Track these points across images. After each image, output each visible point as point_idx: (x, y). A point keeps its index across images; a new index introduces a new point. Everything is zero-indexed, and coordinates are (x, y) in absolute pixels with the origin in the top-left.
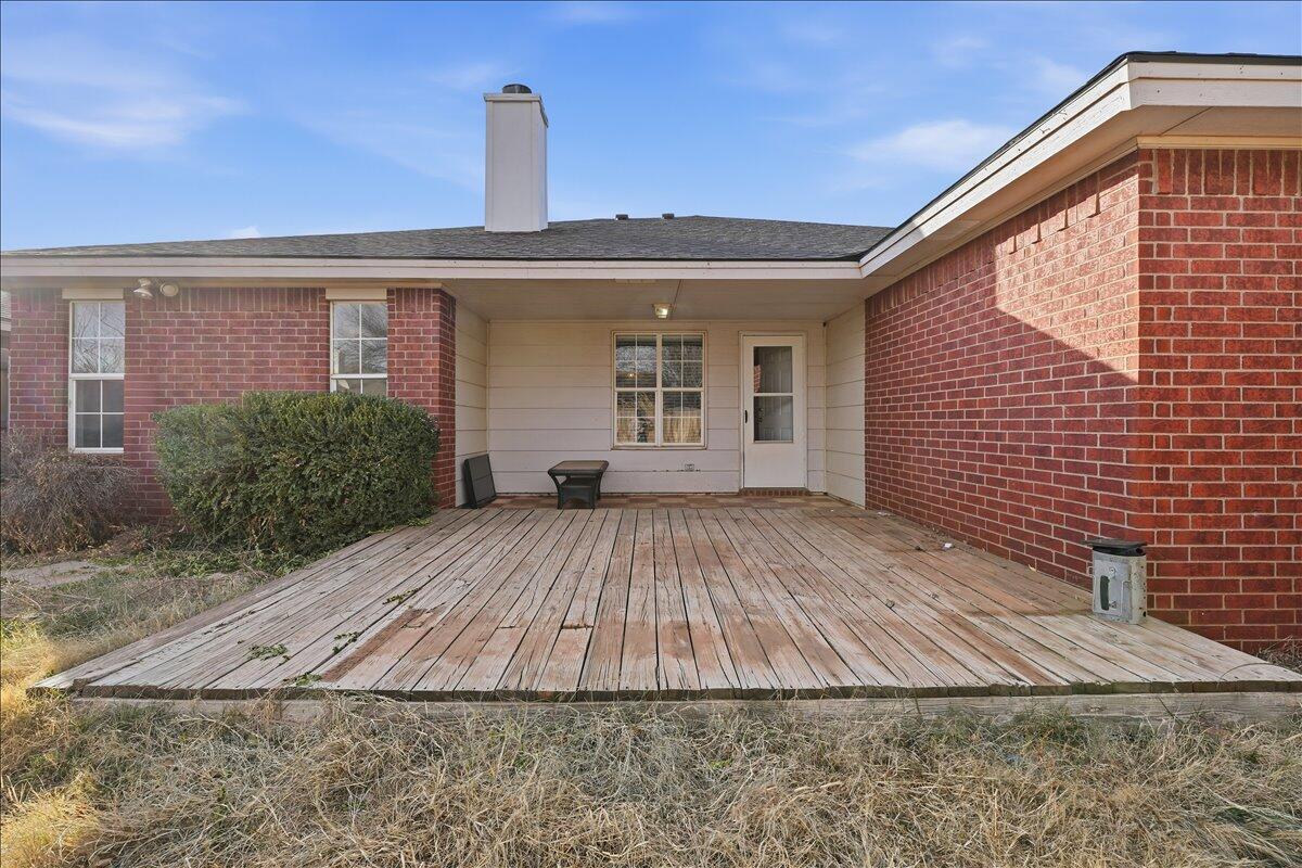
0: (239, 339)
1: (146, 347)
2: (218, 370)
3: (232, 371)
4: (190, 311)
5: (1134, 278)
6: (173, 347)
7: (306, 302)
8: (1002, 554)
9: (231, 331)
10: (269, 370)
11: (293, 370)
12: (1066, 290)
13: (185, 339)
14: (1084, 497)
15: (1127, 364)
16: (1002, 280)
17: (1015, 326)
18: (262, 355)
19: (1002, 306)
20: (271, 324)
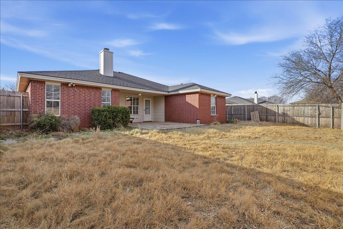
0: (86, 95)
1: (66, 95)
2: (82, 100)
3: (84, 101)
4: (76, 89)
5: (198, 101)
6: (72, 96)
7: (98, 90)
8: (187, 123)
9: (84, 94)
10: (91, 101)
11: (96, 101)
12: (193, 101)
13: (74, 94)
14: (195, 117)
15: (198, 107)
16: (187, 98)
17: (188, 103)
18: (90, 98)
19: (186, 101)
20: (92, 93)
